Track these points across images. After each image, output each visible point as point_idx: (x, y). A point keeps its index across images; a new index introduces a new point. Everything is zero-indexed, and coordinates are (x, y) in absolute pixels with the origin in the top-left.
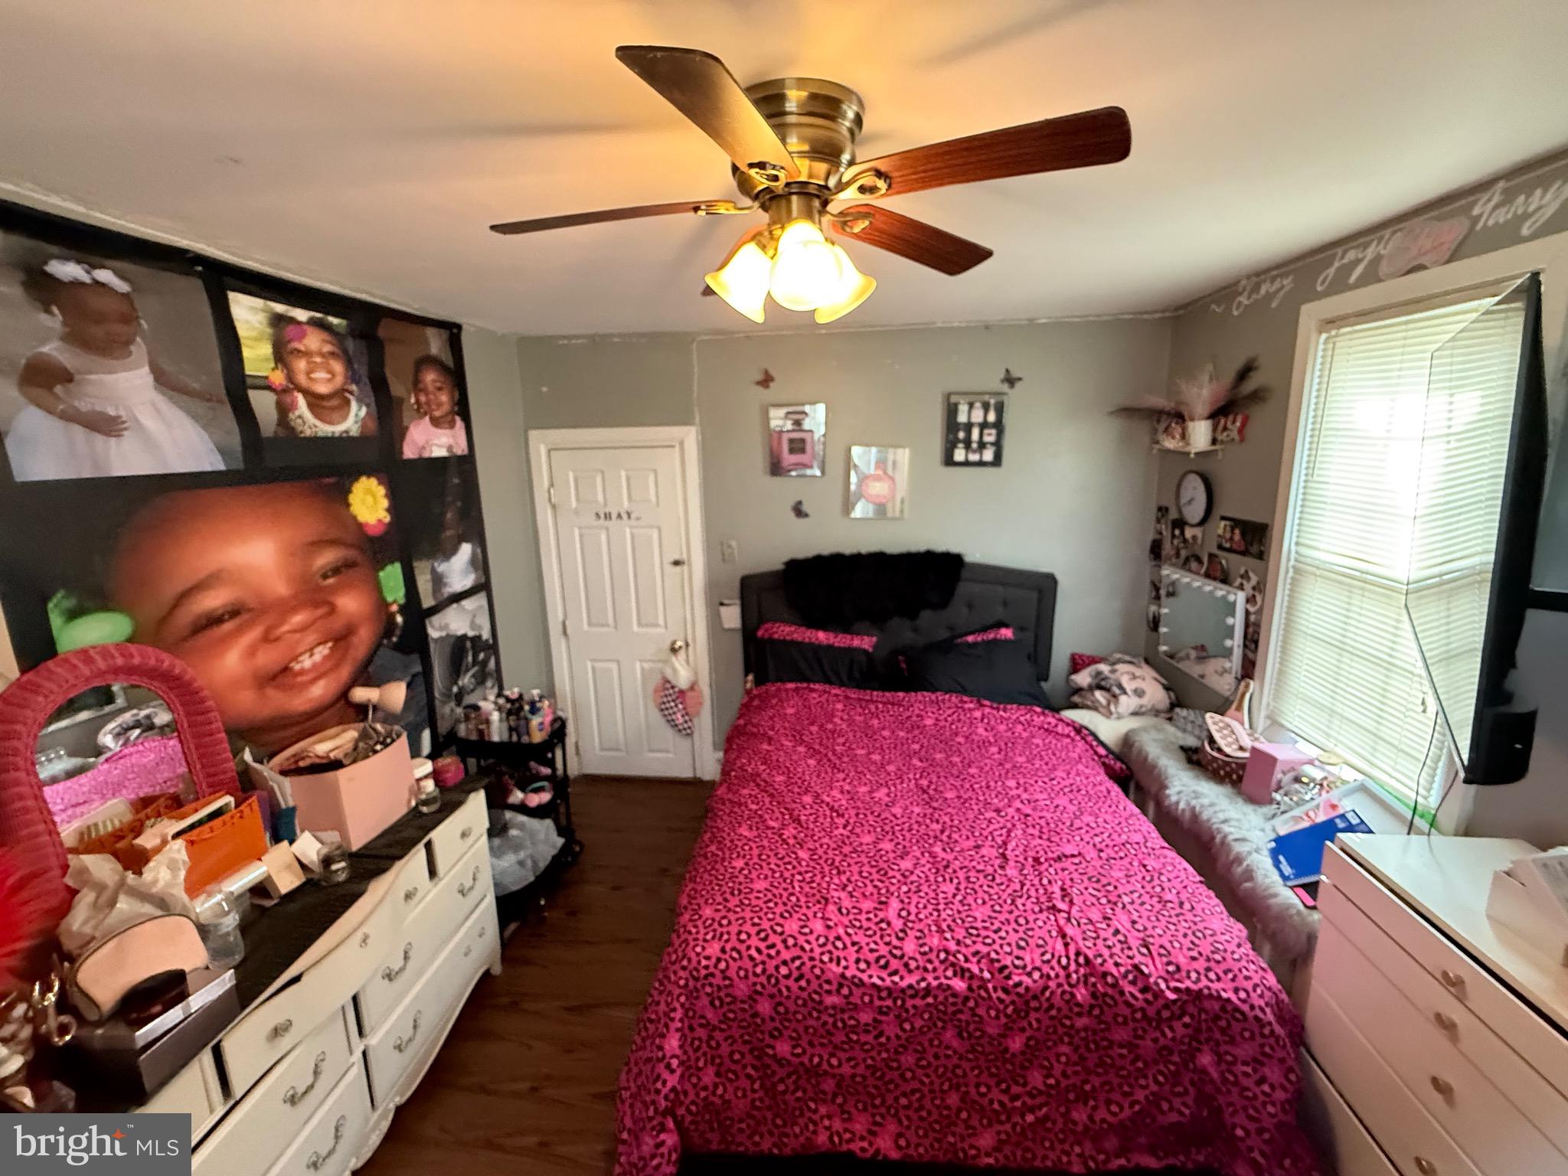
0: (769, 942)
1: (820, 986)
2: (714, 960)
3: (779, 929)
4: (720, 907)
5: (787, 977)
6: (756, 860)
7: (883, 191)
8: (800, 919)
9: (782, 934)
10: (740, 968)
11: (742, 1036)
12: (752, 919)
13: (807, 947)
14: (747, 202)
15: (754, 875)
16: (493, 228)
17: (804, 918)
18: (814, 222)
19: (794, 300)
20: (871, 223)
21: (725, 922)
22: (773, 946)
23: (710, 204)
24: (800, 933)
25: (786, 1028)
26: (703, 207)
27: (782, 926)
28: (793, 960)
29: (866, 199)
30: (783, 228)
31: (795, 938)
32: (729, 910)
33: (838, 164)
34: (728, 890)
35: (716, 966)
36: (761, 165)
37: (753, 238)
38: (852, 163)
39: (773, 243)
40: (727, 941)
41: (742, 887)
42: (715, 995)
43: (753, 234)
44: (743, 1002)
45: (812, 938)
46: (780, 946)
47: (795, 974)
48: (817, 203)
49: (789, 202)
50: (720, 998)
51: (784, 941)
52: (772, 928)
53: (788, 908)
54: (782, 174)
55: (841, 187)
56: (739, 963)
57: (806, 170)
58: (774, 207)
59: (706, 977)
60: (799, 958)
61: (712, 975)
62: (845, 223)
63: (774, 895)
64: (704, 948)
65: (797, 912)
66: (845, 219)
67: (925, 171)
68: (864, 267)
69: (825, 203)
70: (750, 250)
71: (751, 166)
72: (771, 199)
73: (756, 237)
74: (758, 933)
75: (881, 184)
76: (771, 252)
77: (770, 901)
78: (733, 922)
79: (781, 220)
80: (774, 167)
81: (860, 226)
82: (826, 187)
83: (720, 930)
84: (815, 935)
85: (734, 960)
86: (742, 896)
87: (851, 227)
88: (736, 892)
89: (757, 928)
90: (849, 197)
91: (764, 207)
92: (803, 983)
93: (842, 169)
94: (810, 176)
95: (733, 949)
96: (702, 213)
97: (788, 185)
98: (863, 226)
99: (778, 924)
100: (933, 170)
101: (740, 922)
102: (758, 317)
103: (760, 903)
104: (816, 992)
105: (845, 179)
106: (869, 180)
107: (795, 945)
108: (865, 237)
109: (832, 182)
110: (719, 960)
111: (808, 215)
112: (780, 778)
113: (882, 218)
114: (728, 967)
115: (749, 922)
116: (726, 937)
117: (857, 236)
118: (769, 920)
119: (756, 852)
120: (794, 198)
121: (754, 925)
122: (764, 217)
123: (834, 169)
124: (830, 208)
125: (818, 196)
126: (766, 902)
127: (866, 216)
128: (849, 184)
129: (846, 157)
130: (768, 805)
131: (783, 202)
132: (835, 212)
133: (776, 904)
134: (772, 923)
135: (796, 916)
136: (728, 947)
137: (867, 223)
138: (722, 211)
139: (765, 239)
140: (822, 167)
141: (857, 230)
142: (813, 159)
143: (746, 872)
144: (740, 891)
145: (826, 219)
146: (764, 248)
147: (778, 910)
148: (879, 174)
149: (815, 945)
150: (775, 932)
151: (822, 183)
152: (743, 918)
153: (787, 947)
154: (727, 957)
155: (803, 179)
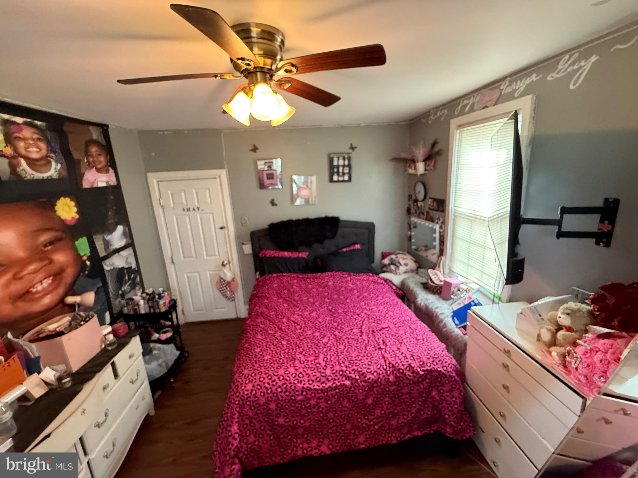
0: (273, 379)
1: (295, 393)
2: (250, 391)
3: (276, 374)
4: (251, 369)
5: (281, 392)
6: (265, 347)
7: (295, 72)
8: (285, 368)
9: (278, 375)
10: (261, 392)
11: (264, 419)
12: (265, 371)
13: (288, 379)
14: (238, 74)
15: (265, 353)
16: (118, 81)
17: (286, 367)
18: (267, 84)
19: (262, 116)
20: (291, 85)
21: (253, 375)
22: (274, 381)
23: (222, 75)
24: (285, 374)
25: (282, 412)
26: (219, 76)
27: (277, 372)
28: (283, 385)
29: (288, 75)
30: (254, 86)
31: (283, 376)
32: (255, 370)
33: (276, 60)
34: (254, 362)
35: (251, 393)
36: (243, 59)
37: (242, 90)
38: (281, 60)
39: (251, 92)
40: (255, 382)
41: (260, 359)
42: (252, 405)
43: (242, 87)
44: (263, 405)
45: (290, 375)
46: (277, 380)
47: (284, 390)
48: (268, 76)
49: (256, 75)
50: (254, 406)
51: (279, 378)
52: (273, 374)
53: (280, 365)
54: (252, 63)
55: (278, 70)
56: (261, 390)
57: (261, 62)
58: (250, 77)
59: (247, 398)
60: (285, 383)
61: (250, 397)
62: (281, 84)
63: (274, 361)
64: (245, 387)
65: (283, 366)
66: (281, 83)
67: (311, 65)
68: (289, 103)
69: (272, 76)
70: (241, 95)
71: (238, 59)
72: (249, 73)
73: (244, 89)
74: (268, 377)
75: (294, 69)
76: (250, 96)
77: (272, 363)
78: (257, 374)
79: (254, 82)
80: (248, 60)
81: (287, 86)
82: (271, 69)
83: (251, 378)
84: (291, 374)
85: (258, 389)
86: (260, 363)
87: (284, 86)
88: (257, 362)
89: (267, 375)
90: (281, 74)
91: (246, 76)
92: (288, 393)
93: (277, 62)
94: (265, 64)
95: (258, 385)
96: (218, 78)
97: (255, 68)
98: (288, 86)
99: (276, 372)
100: (314, 64)
101: (260, 373)
102: (247, 123)
103: (268, 365)
104: (293, 396)
105: (279, 67)
106: (289, 67)
107: (283, 379)
108: (288, 90)
109: (274, 68)
110: (252, 390)
111: (265, 81)
112: (273, 313)
113: (296, 83)
114: (256, 393)
115: (264, 373)
116: (254, 381)
117: (286, 90)
118: (272, 371)
119: (264, 344)
120: (258, 73)
121: (266, 374)
122: (245, 81)
123: (274, 62)
124: (274, 78)
125: (268, 73)
126: (270, 364)
127: (289, 82)
128: (280, 69)
129: (279, 57)
130: (268, 325)
131: (254, 75)
132: (277, 80)
133: (274, 364)
134: (273, 372)
135: (283, 367)
136: (256, 384)
137: (290, 85)
138: (227, 78)
139: (247, 90)
140: (269, 61)
141: (286, 87)
142: (265, 57)
143: (261, 353)
144: (259, 361)
145: (273, 83)
146: (247, 94)
147: (275, 366)
148: (293, 65)
149: (291, 378)
150: (275, 375)
151: (269, 68)
152: (261, 372)
153: (280, 380)
154: (255, 389)
155: (261, 65)
